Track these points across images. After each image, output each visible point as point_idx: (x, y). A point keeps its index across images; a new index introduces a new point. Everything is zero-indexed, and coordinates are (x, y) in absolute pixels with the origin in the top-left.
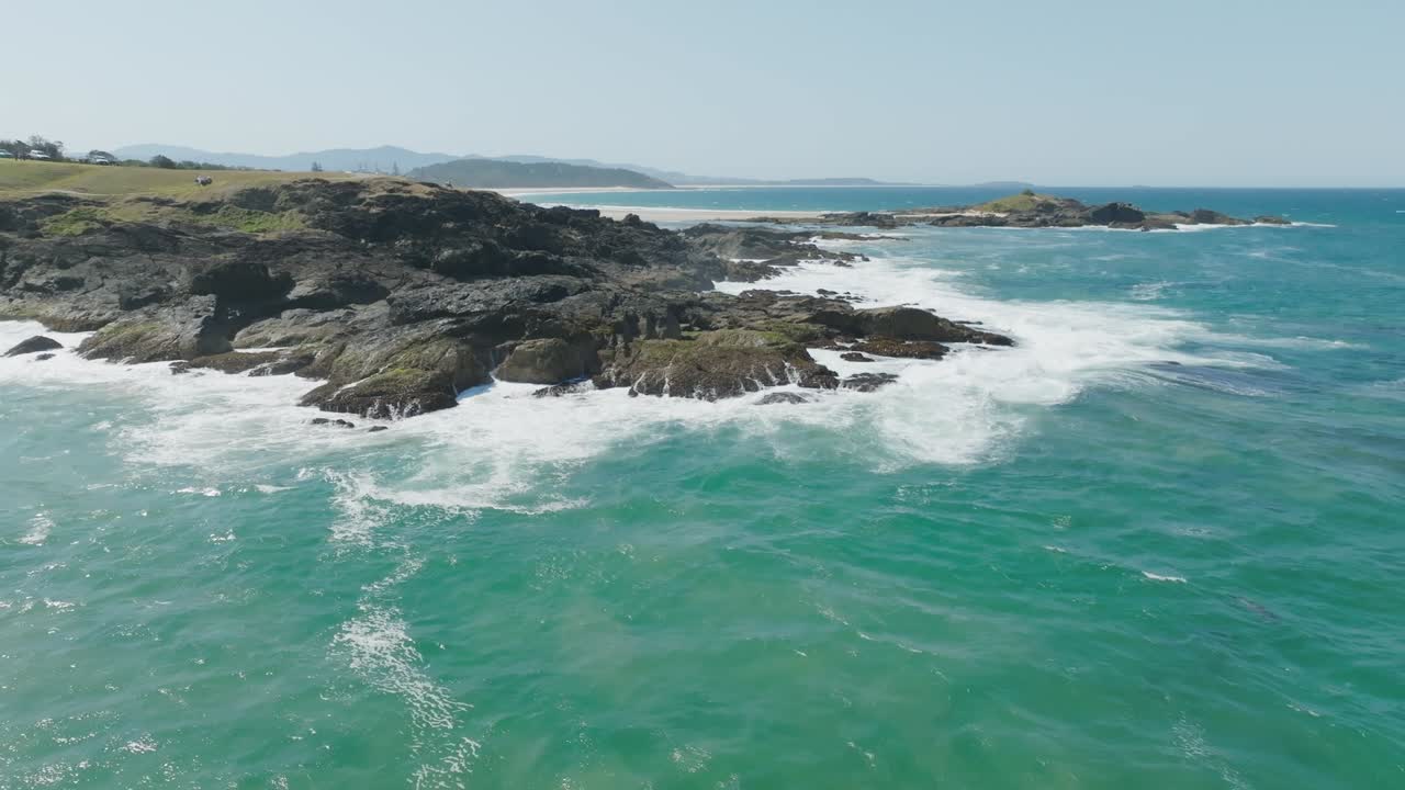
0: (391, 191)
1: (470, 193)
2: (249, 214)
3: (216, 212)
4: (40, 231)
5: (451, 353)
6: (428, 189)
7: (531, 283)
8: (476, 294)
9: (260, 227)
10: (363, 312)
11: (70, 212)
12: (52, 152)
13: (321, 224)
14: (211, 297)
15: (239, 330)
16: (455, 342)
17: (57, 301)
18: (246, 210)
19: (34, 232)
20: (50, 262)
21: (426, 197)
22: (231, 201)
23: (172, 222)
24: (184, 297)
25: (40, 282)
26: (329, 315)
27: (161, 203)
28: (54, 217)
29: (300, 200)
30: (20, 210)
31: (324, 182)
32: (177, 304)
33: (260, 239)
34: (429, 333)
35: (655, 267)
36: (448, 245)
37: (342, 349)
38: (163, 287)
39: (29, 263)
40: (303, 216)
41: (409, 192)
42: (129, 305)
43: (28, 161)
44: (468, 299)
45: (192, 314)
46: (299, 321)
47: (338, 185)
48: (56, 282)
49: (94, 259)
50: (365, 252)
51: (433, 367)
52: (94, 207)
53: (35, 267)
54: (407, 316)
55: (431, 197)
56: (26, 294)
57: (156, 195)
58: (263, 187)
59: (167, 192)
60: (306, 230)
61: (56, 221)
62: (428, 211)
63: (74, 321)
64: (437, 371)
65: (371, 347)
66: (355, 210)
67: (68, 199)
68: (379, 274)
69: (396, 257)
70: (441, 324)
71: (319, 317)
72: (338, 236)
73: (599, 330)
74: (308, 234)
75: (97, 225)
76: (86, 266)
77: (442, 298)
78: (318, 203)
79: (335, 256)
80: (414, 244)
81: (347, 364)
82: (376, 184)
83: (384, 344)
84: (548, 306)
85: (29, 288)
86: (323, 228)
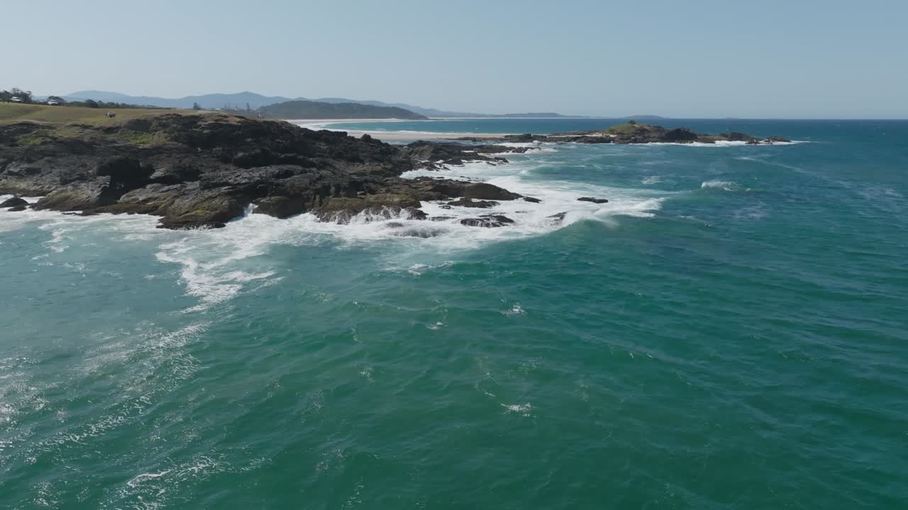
0: (217, 120)
1: (265, 122)
2: (135, 133)
3: (117, 132)
4: (16, 143)
5: (226, 203)
6: (238, 120)
7: (274, 169)
8: (246, 175)
9: (142, 141)
10: (190, 186)
11: (34, 132)
12: (25, 98)
13: (176, 139)
14: (108, 177)
15: (123, 194)
16: (229, 197)
17: (25, 180)
18: (134, 131)
19: (13, 143)
20: (22, 159)
21: (236, 124)
22: (125, 126)
23: (92, 138)
24: (94, 177)
25: (16, 170)
26: (171, 187)
27: (85, 127)
28: (25, 135)
29: (164, 126)
30: (6, 131)
31: (178, 115)
32: (90, 181)
33: (140, 147)
34: (217, 193)
35: (367, 164)
36: (242, 151)
37: (173, 203)
38: (85, 173)
39: (11, 160)
40: (166, 134)
41: (227, 121)
42: (65, 182)
43: (10, 103)
44: (241, 177)
45: (97, 186)
46: (155, 190)
47: (186, 117)
48: (26, 171)
49: (46, 158)
50: (197, 154)
51: (216, 209)
52: (47, 130)
53: (14, 163)
54: (208, 186)
55: (239, 124)
56: (9, 177)
57: (83, 123)
58: (143, 118)
59: (89, 121)
60: (167, 142)
61: (26, 137)
62: (237, 132)
63: (34, 191)
64: (218, 212)
65: (186, 201)
66: (195, 132)
67: (33, 125)
68: (202, 166)
69: (214, 157)
70: (224, 189)
71: (166, 188)
72: (185, 146)
73: (307, 192)
74: (168, 144)
75: (49, 140)
76: (42, 162)
77: (227, 176)
78: (174, 128)
79: (178, 156)
80: (223, 150)
81: (174, 209)
82: (208, 117)
83: (194, 199)
84: (281, 181)
85: (11, 173)
86: (176, 141)
